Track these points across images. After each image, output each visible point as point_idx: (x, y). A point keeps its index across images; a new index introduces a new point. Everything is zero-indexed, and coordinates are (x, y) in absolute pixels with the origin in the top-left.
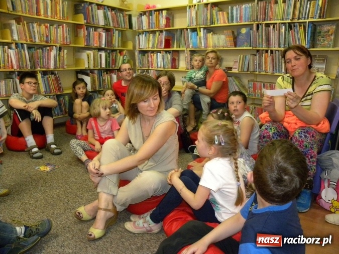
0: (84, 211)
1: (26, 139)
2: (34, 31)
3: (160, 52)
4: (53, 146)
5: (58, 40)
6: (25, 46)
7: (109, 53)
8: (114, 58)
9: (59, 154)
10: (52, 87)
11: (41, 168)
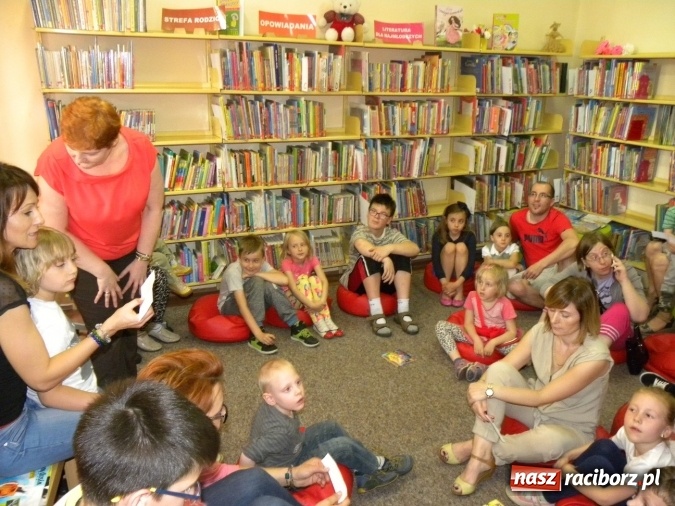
0: (452, 451)
1: (371, 302)
2: (393, 119)
3: (617, 145)
4: (407, 319)
5: (428, 128)
6: (379, 143)
7: (515, 145)
8: (523, 152)
9: (415, 333)
10: (411, 207)
11: (389, 356)
